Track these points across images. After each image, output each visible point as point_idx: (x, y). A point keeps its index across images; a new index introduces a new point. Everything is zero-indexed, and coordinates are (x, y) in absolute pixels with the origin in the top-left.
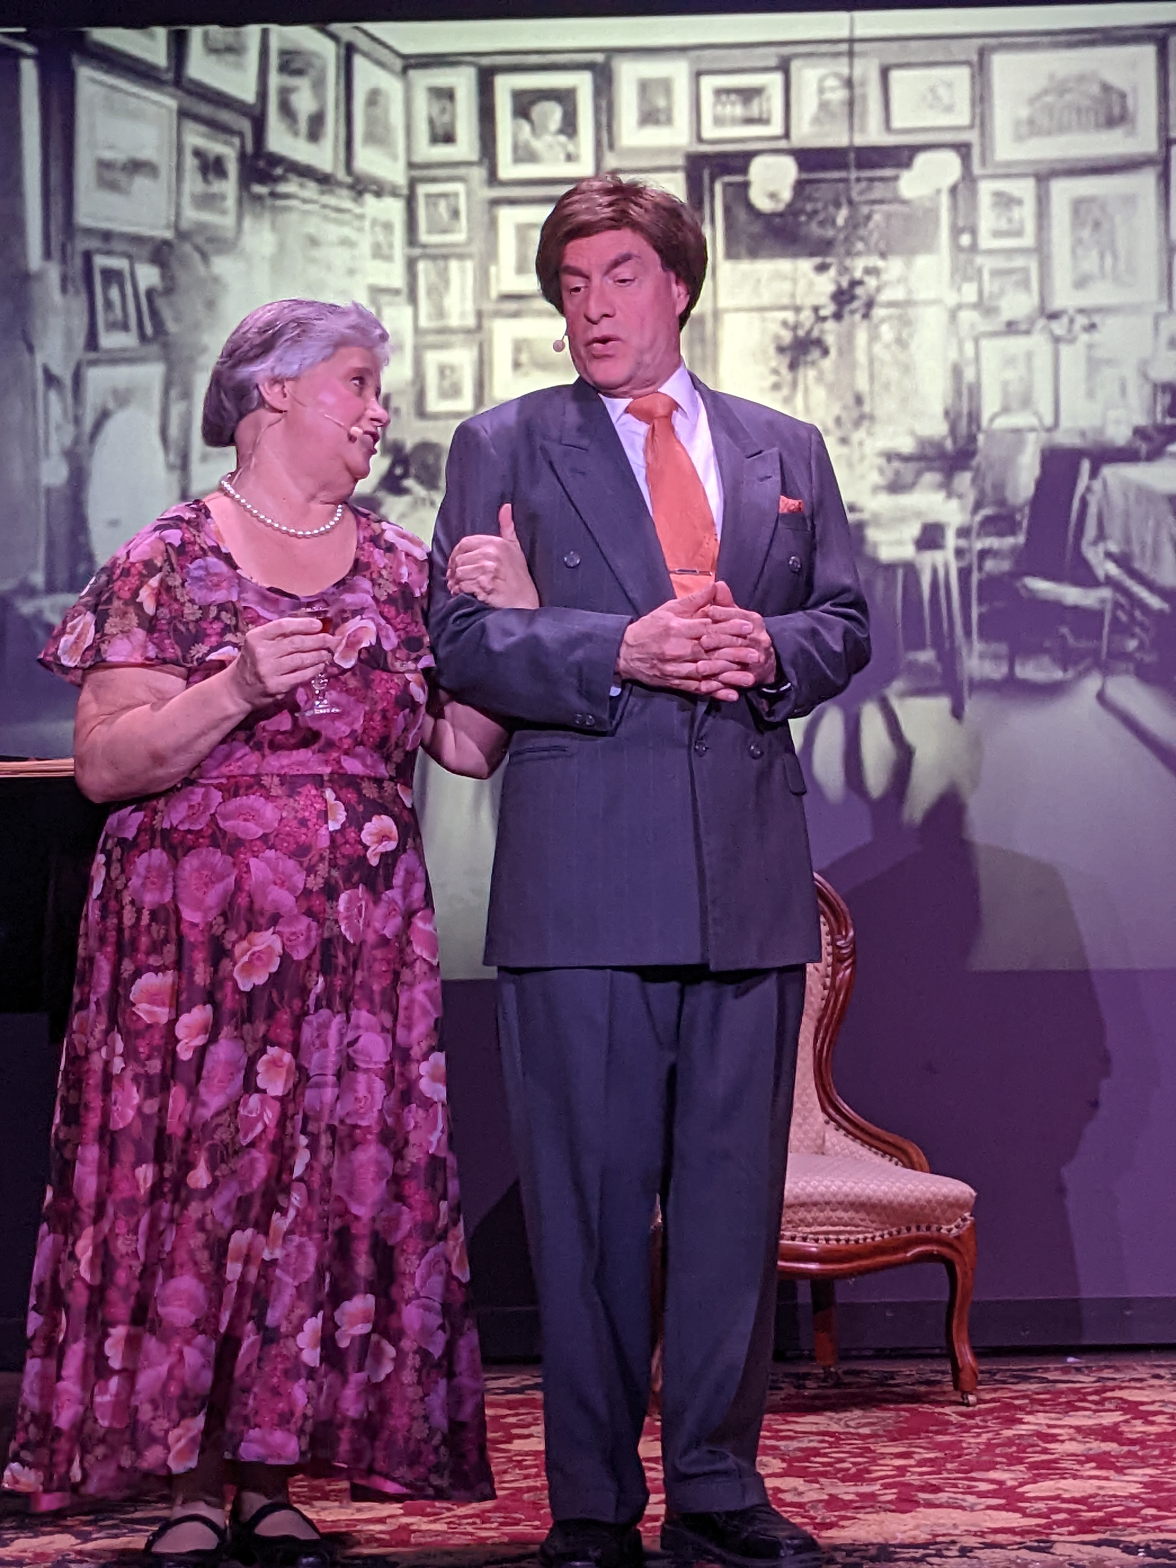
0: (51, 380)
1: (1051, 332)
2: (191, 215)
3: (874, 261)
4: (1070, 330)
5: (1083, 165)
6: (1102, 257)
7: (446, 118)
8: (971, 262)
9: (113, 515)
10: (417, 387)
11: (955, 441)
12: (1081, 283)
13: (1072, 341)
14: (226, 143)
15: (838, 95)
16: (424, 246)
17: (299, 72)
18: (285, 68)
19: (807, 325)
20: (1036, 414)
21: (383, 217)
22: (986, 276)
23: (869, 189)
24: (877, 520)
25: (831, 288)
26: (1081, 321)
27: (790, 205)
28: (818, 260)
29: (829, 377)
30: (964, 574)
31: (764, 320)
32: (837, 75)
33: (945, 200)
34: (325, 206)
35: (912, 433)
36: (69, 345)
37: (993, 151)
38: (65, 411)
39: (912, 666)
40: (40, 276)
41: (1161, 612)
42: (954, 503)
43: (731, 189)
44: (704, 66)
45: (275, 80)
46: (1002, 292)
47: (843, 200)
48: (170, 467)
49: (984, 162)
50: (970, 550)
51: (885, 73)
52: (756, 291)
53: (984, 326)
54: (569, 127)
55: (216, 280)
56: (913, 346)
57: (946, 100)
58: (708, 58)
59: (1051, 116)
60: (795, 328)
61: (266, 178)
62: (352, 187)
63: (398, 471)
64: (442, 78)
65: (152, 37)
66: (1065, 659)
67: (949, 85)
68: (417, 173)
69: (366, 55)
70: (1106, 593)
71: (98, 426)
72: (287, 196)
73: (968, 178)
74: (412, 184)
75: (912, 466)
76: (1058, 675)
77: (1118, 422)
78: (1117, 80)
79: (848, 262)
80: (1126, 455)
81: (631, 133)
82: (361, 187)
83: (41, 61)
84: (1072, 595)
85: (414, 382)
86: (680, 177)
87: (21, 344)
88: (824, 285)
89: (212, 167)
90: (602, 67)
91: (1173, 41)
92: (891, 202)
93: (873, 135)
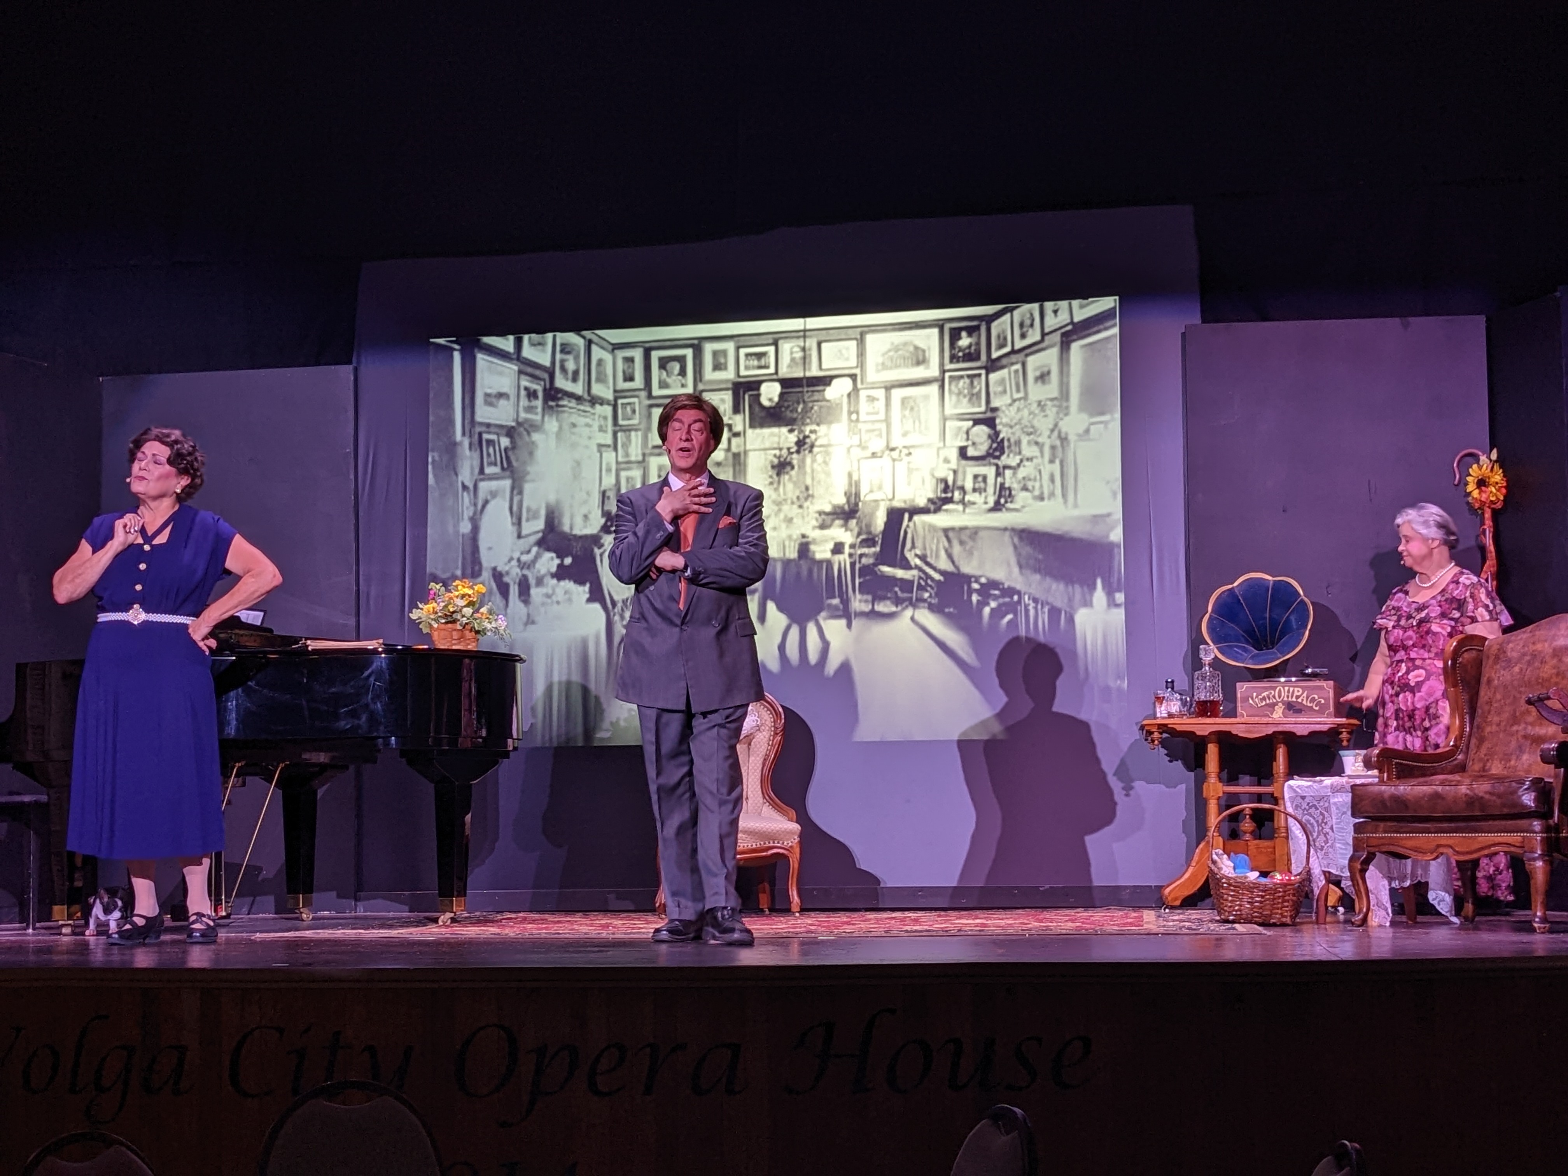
0: (465, 487)
1: (891, 456)
2: (523, 415)
3: (814, 427)
4: (900, 456)
5: (906, 382)
6: (914, 422)
7: (630, 370)
8: (856, 426)
9: (490, 545)
11: (849, 506)
12: (905, 434)
13: (901, 460)
14: (538, 384)
15: (799, 355)
16: (621, 426)
17: (569, 353)
19: (785, 456)
20: (884, 493)
21: (603, 414)
22: (863, 432)
23: (812, 395)
24: (814, 541)
25: (795, 439)
26: (905, 451)
27: (777, 404)
28: (790, 427)
29: (794, 479)
30: (853, 565)
31: (766, 454)
32: (799, 346)
33: (845, 399)
34: (579, 410)
35: (830, 502)
36: (472, 473)
37: (866, 377)
38: (470, 502)
39: (830, 605)
40: (461, 443)
41: (940, 581)
42: (849, 533)
43: (752, 398)
44: (741, 344)
45: (558, 356)
46: (870, 439)
47: (801, 400)
48: (513, 524)
49: (862, 383)
50: (856, 554)
51: (819, 344)
52: (763, 441)
53: (862, 454)
54: (683, 372)
55: (533, 443)
56: (831, 464)
57: (846, 356)
58: (743, 341)
59: (892, 361)
60: (779, 457)
61: (555, 398)
62: (590, 401)
64: (628, 353)
65: (507, 339)
66: (898, 602)
67: (847, 349)
69: (597, 344)
70: (915, 572)
71: (484, 506)
72: (563, 406)
73: (856, 389)
74: (616, 399)
75: (831, 517)
76: (894, 609)
77: (921, 496)
78: (922, 345)
79: (803, 428)
80: (924, 511)
81: (709, 374)
82: (595, 401)
83: (462, 351)
84: (900, 573)
85: (616, 485)
86: (730, 392)
87: (453, 473)
88: (793, 438)
89: (532, 395)
90: (697, 346)
91: (947, 326)
92: (822, 401)
93: (814, 371)
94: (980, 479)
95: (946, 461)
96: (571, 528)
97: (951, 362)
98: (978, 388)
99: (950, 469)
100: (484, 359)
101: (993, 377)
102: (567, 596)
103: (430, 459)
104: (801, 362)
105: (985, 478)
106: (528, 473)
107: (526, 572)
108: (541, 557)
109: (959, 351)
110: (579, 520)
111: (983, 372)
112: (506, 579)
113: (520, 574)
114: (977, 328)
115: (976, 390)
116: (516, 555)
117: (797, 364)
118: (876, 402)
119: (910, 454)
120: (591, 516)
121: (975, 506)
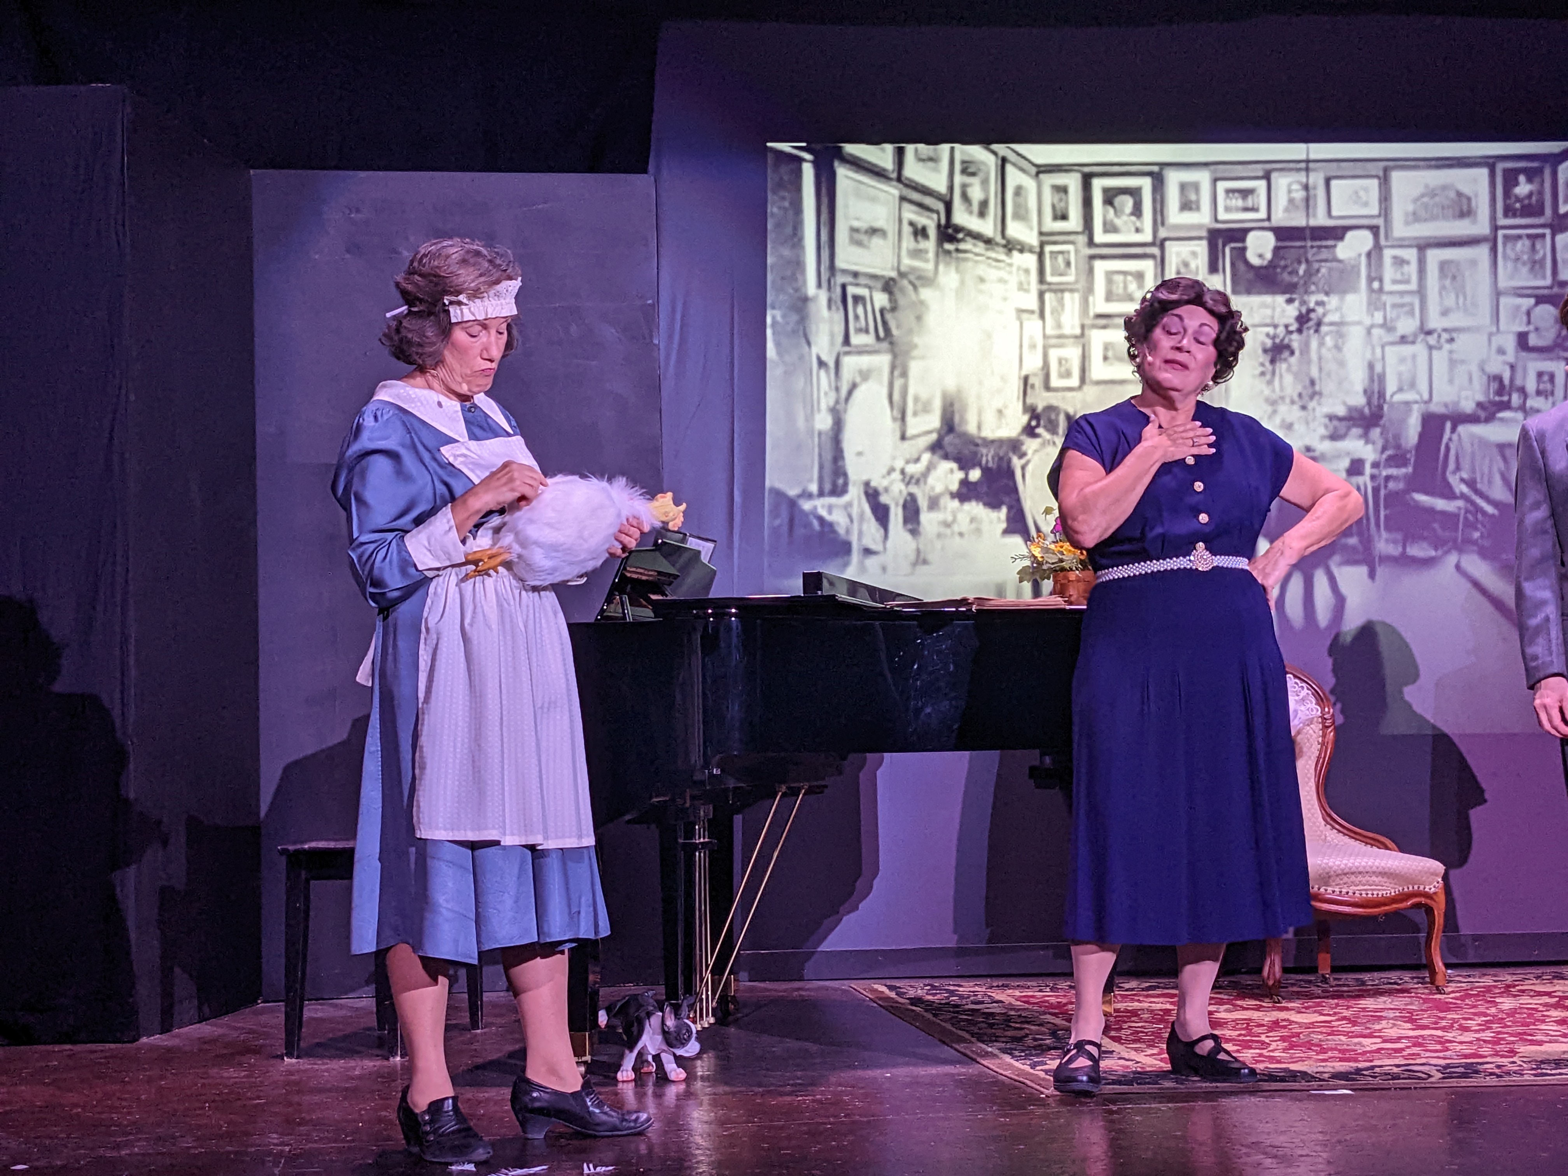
0: (821, 364)
1: (1427, 343)
2: (907, 262)
3: (1322, 297)
4: (1438, 342)
5: (1446, 240)
6: (1457, 297)
7: (1062, 204)
8: (1379, 299)
9: (860, 449)
10: (1045, 371)
11: (1370, 408)
12: (1445, 313)
13: (1440, 348)
14: (929, 217)
15: (1299, 195)
16: (1050, 284)
17: (973, 174)
18: (964, 171)
19: (1281, 336)
20: (1419, 393)
21: (1024, 266)
22: (1388, 308)
23: (1318, 253)
25: (1296, 313)
26: (1445, 336)
27: (1271, 262)
28: (1287, 296)
29: (1295, 368)
30: (1376, 491)
31: (1255, 333)
32: (1300, 183)
33: (1363, 260)
34: (989, 258)
35: (1344, 403)
36: (832, 343)
37: (1392, 232)
38: (830, 385)
39: (1345, 547)
40: (815, 298)
41: (1493, 516)
42: (1370, 447)
43: (1235, 252)
44: (1219, 175)
45: (958, 179)
46: (1398, 317)
47: (1303, 260)
48: (894, 419)
49: (1387, 237)
50: (1380, 474)
51: (1328, 181)
52: (1250, 314)
53: (1387, 338)
54: (1137, 211)
55: (922, 303)
56: (1345, 349)
58: (1221, 170)
59: (1427, 211)
60: (1274, 338)
61: (952, 239)
62: (1005, 246)
63: (1034, 423)
64: (1060, 179)
66: (1436, 543)
67: (1366, 189)
69: (1014, 165)
70: (1460, 503)
71: (850, 393)
72: (965, 251)
73: (1378, 247)
74: (1042, 245)
75: (1344, 423)
76: (1433, 553)
77: (1467, 398)
78: (1466, 190)
79: (1306, 298)
80: (1472, 419)
81: (1175, 216)
82: (1010, 246)
83: (816, 164)
84: (1441, 504)
85: (1043, 368)
86: (1204, 243)
87: (803, 341)
88: (1292, 312)
89: (920, 232)
90: (1157, 175)
92: (1331, 261)
93: (1320, 219)
94: (1546, 378)
95: (1501, 351)
96: (979, 427)
97: (1506, 215)
98: (1541, 253)
99: (1505, 363)
100: (847, 177)
101: (1561, 238)
102: (973, 526)
103: (769, 320)
104: (1302, 205)
105: (1552, 377)
106: (915, 346)
107: (913, 489)
108: (935, 468)
110: (989, 418)
111: (1548, 232)
112: (884, 499)
113: (905, 493)
114: (1539, 171)
115: (1538, 257)
116: (899, 464)
118: (1406, 268)
120: (1007, 412)
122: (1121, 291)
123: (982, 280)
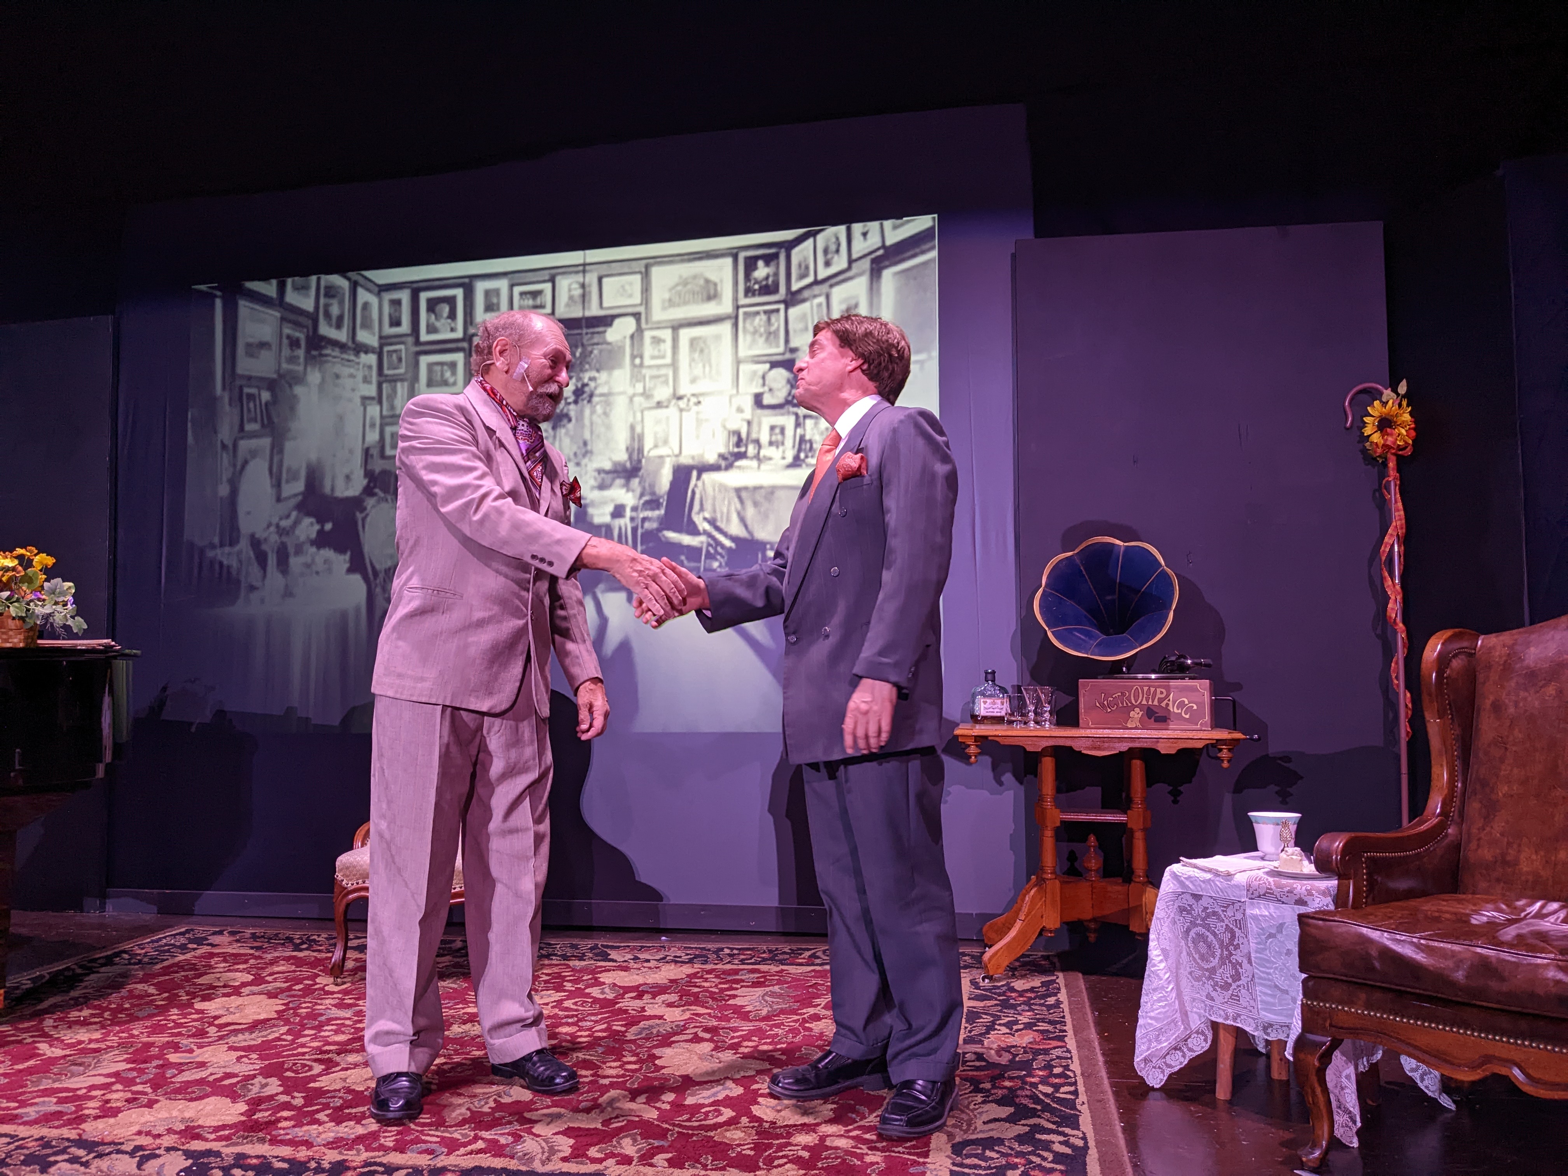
0: (224, 447)
1: (678, 406)
2: (284, 366)
3: (594, 374)
4: (688, 405)
5: (696, 321)
6: (704, 366)
7: (397, 314)
8: (640, 373)
9: (249, 509)
11: (631, 463)
12: (693, 381)
13: (689, 410)
14: (301, 332)
15: (578, 292)
16: (387, 376)
20: (670, 448)
21: (368, 363)
22: (647, 379)
23: (592, 338)
24: (595, 503)
26: (694, 400)
30: (634, 530)
32: (577, 282)
33: (628, 342)
34: (342, 359)
35: (610, 459)
36: (232, 430)
37: (651, 316)
38: (229, 461)
40: (220, 399)
41: (730, 548)
42: (630, 494)
44: (515, 282)
46: (655, 386)
47: (580, 344)
48: (272, 486)
49: (647, 322)
50: (638, 517)
51: (600, 280)
53: (646, 404)
54: (452, 315)
55: (295, 397)
56: (612, 416)
57: (629, 292)
58: (518, 278)
59: (680, 297)
61: (318, 347)
62: (354, 349)
65: (270, 284)
67: (631, 284)
68: (383, 341)
69: (363, 286)
70: (703, 538)
71: (243, 468)
72: (326, 355)
74: (381, 346)
75: (610, 476)
77: (711, 451)
78: (713, 277)
79: (581, 375)
80: (715, 468)
82: (359, 349)
83: (224, 299)
84: (687, 540)
85: (380, 444)
87: (212, 431)
89: (294, 343)
90: (467, 284)
91: (742, 255)
92: (602, 344)
93: (594, 311)
94: (777, 431)
95: (740, 410)
96: (333, 490)
97: (746, 295)
98: (776, 325)
99: (743, 420)
100: (246, 307)
101: (792, 311)
102: (327, 566)
103: (189, 417)
105: (783, 430)
106: (290, 430)
107: (284, 539)
108: (300, 522)
109: (755, 284)
110: (341, 482)
111: (782, 307)
112: (264, 547)
113: (279, 542)
114: (775, 256)
115: (773, 329)
116: (275, 520)
117: (575, 302)
118: (662, 346)
119: (699, 402)
120: (353, 476)
121: (771, 462)
122: (439, 378)
123: (337, 376)
